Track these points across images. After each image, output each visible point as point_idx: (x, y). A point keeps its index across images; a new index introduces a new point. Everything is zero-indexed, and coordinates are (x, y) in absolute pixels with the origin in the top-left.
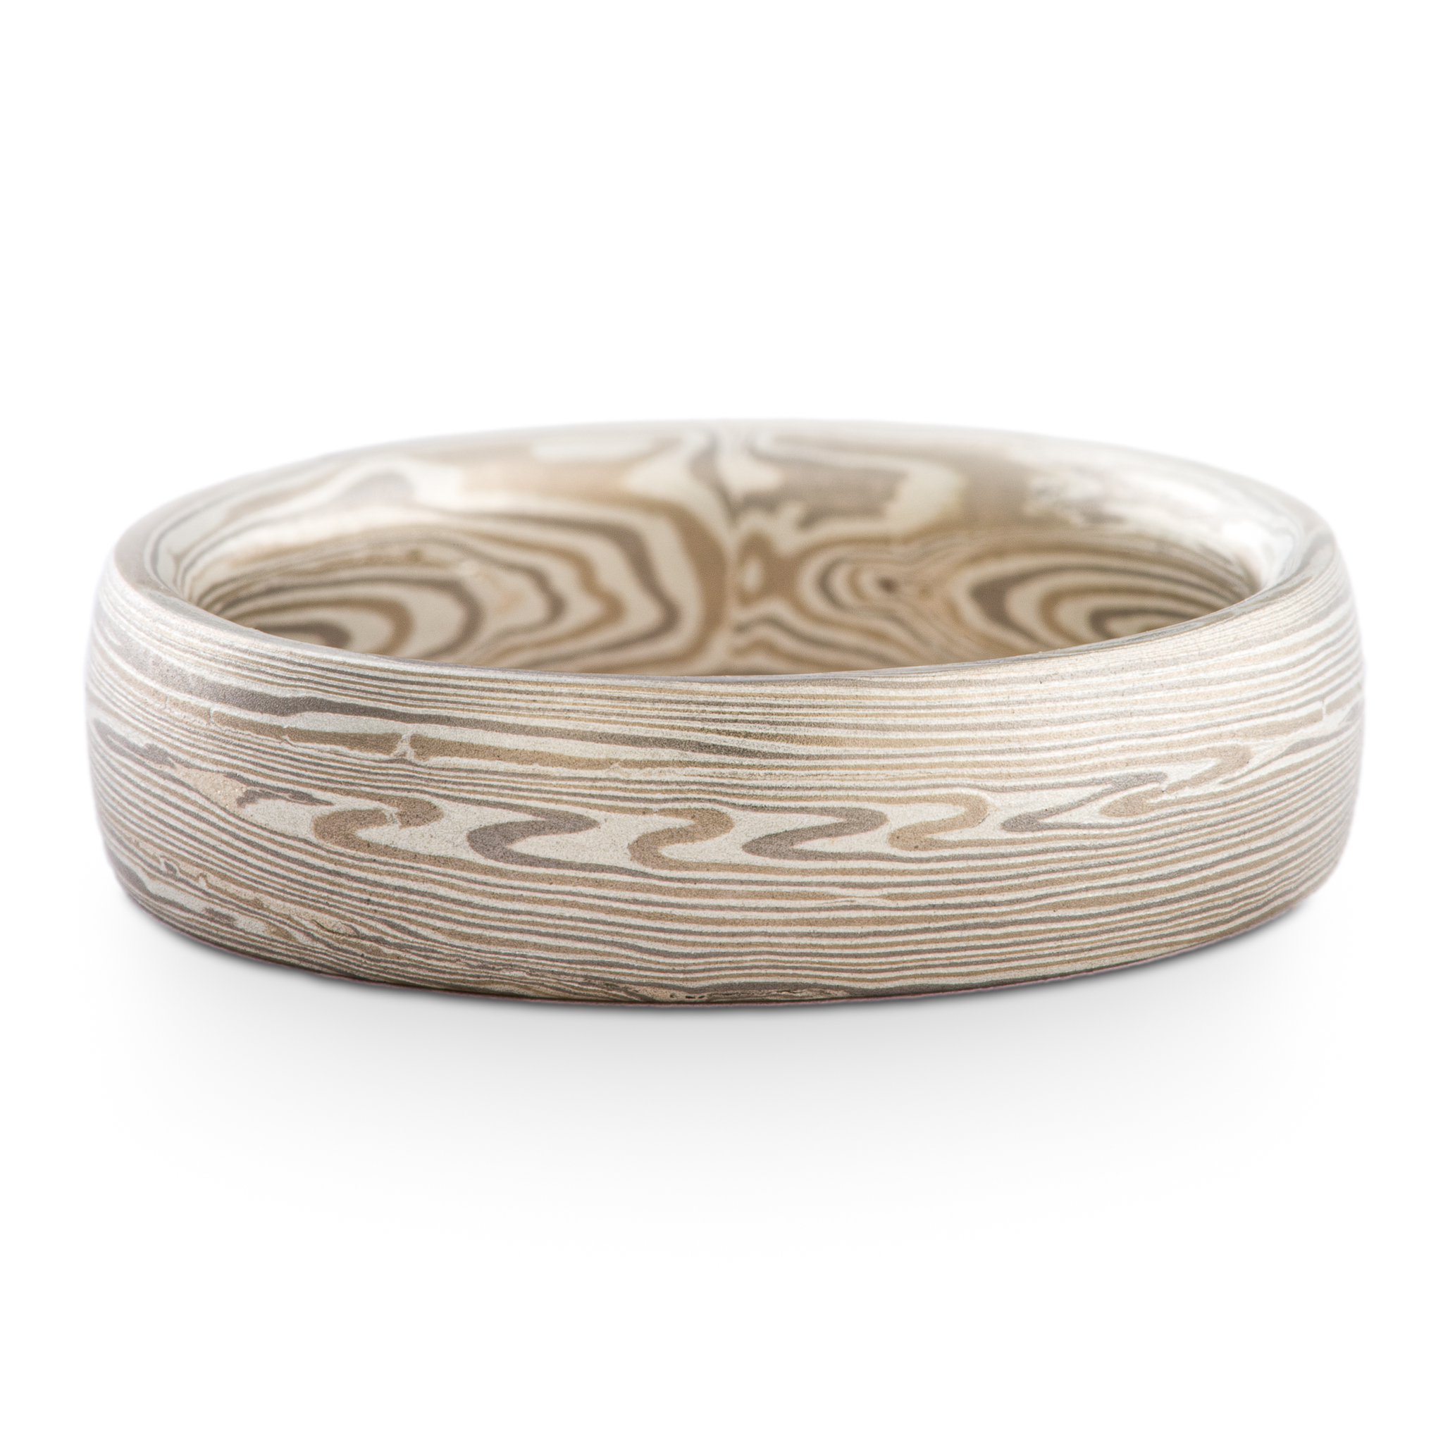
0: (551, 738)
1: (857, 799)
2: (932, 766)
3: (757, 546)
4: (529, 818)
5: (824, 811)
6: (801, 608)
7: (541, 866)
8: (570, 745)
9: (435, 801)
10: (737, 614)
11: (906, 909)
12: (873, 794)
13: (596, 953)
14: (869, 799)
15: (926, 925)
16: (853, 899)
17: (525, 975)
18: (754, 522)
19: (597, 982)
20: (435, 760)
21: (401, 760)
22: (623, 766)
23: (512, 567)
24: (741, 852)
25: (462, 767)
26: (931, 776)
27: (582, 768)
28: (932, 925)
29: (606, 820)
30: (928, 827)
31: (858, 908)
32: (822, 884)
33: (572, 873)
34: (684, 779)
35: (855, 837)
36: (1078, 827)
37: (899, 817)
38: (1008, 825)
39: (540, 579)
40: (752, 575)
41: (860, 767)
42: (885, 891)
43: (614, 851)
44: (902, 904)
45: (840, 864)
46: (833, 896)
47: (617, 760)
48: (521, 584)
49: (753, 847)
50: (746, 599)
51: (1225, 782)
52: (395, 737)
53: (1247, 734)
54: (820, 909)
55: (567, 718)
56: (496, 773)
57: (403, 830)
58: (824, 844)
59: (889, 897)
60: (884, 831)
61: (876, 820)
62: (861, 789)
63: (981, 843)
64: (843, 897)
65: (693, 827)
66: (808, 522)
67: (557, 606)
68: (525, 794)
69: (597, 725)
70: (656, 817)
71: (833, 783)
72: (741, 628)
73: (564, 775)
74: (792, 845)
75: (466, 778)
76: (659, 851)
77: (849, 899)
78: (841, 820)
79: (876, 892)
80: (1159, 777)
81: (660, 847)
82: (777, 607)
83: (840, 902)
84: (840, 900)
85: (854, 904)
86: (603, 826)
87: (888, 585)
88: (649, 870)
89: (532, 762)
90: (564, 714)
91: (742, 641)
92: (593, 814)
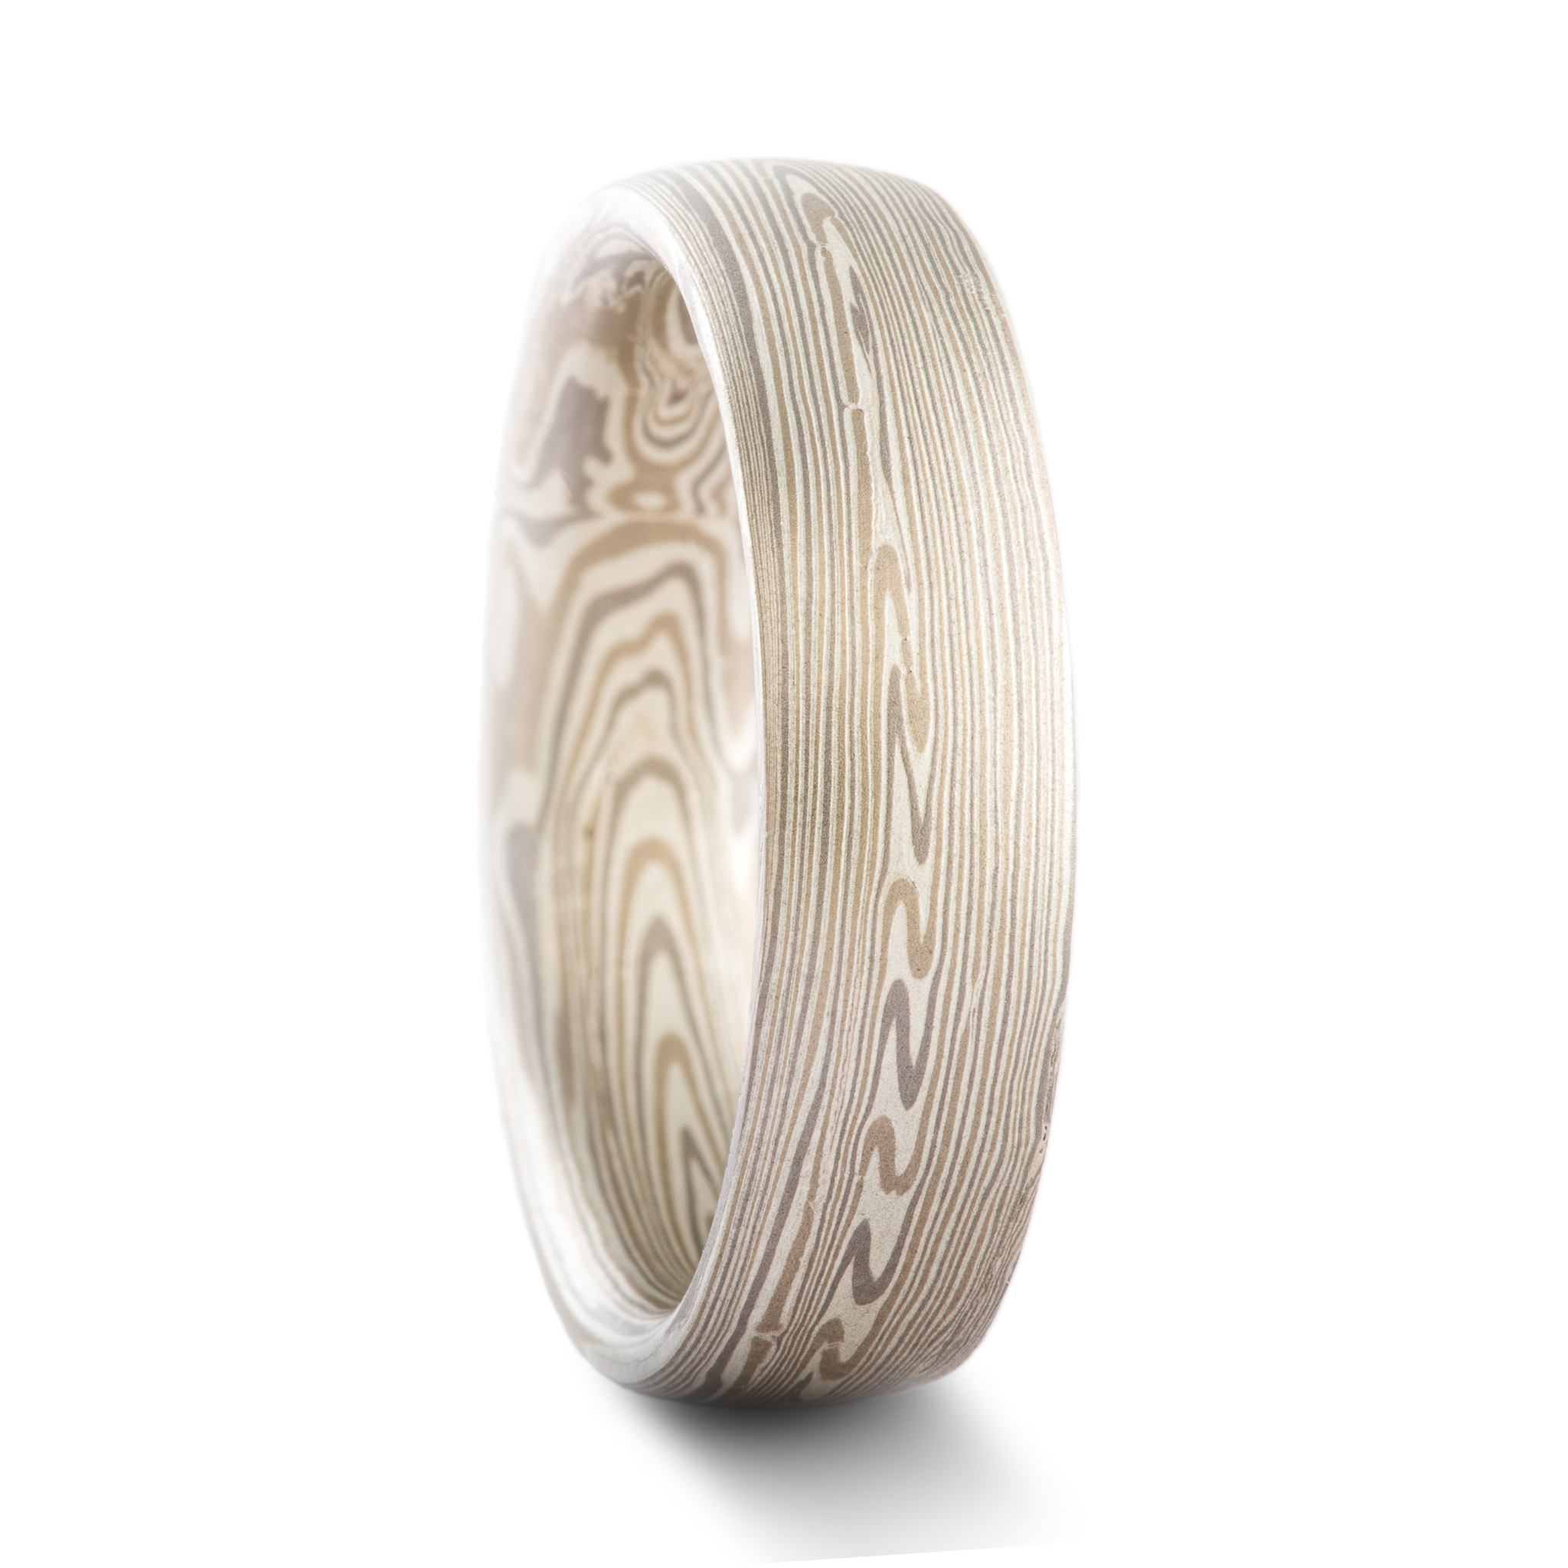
0: (777, 1247)
1: (876, 1007)
2: (853, 934)
3: (621, 497)
4: (850, 1268)
5: (884, 1037)
6: (687, 462)
7: (898, 1259)
8: (786, 1235)
9: (823, 1322)
10: (686, 512)
11: (988, 960)
12: (873, 993)
13: (988, 1216)
14: (877, 998)
15: (1007, 937)
16: (972, 1010)
17: (1000, 1260)
18: (597, 498)
19: (1017, 1210)
20: (784, 1319)
21: (779, 1340)
22: (814, 1199)
23: (611, 724)
24: (911, 1111)
25: (793, 1305)
26: (863, 936)
27: (810, 1229)
28: (1008, 931)
29: (863, 1214)
30: (912, 938)
31: (981, 1005)
32: (953, 1039)
33: (909, 1239)
34: (833, 1155)
35: (912, 1010)
36: (932, 777)
37: (898, 967)
38: (921, 856)
39: (628, 695)
40: (650, 501)
41: (846, 1001)
42: (969, 980)
43: (894, 1209)
44: (983, 963)
45: (937, 1023)
46: (966, 1031)
47: (807, 1203)
48: (629, 715)
49: (908, 1101)
50: (673, 505)
51: (909, 586)
52: (756, 1342)
53: (866, 550)
54: (977, 1040)
55: (760, 1233)
56: (803, 1287)
57: (845, 1340)
58: (915, 1038)
59: (974, 977)
60: (910, 981)
61: (899, 987)
62: (866, 1003)
63: (935, 887)
64: (968, 1019)
65: (880, 1149)
66: (605, 456)
67: (655, 679)
68: (827, 1268)
69: (770, 1214)
70: (867, 1178)
71: (858, 1028)
72: (700, 509)
73: (814, 1241)
74: (912, 1067)
75: (804, 1304)
76: (899, 1175)
77: (971, 1014)
78: (894, 1022)
79: (969, 988)
80: (895, 673)
81: (896, 1174)
82: (683, 483)
83: (974, 1022)
84: (971, 1022)
85: (977, 1010)
86: (867, 1216)
87: (677, 397)
88: (917, 1183)
89: (798, 1263)
90: (756, 1235)
91: (712, 507)
92: (855, 1223)
